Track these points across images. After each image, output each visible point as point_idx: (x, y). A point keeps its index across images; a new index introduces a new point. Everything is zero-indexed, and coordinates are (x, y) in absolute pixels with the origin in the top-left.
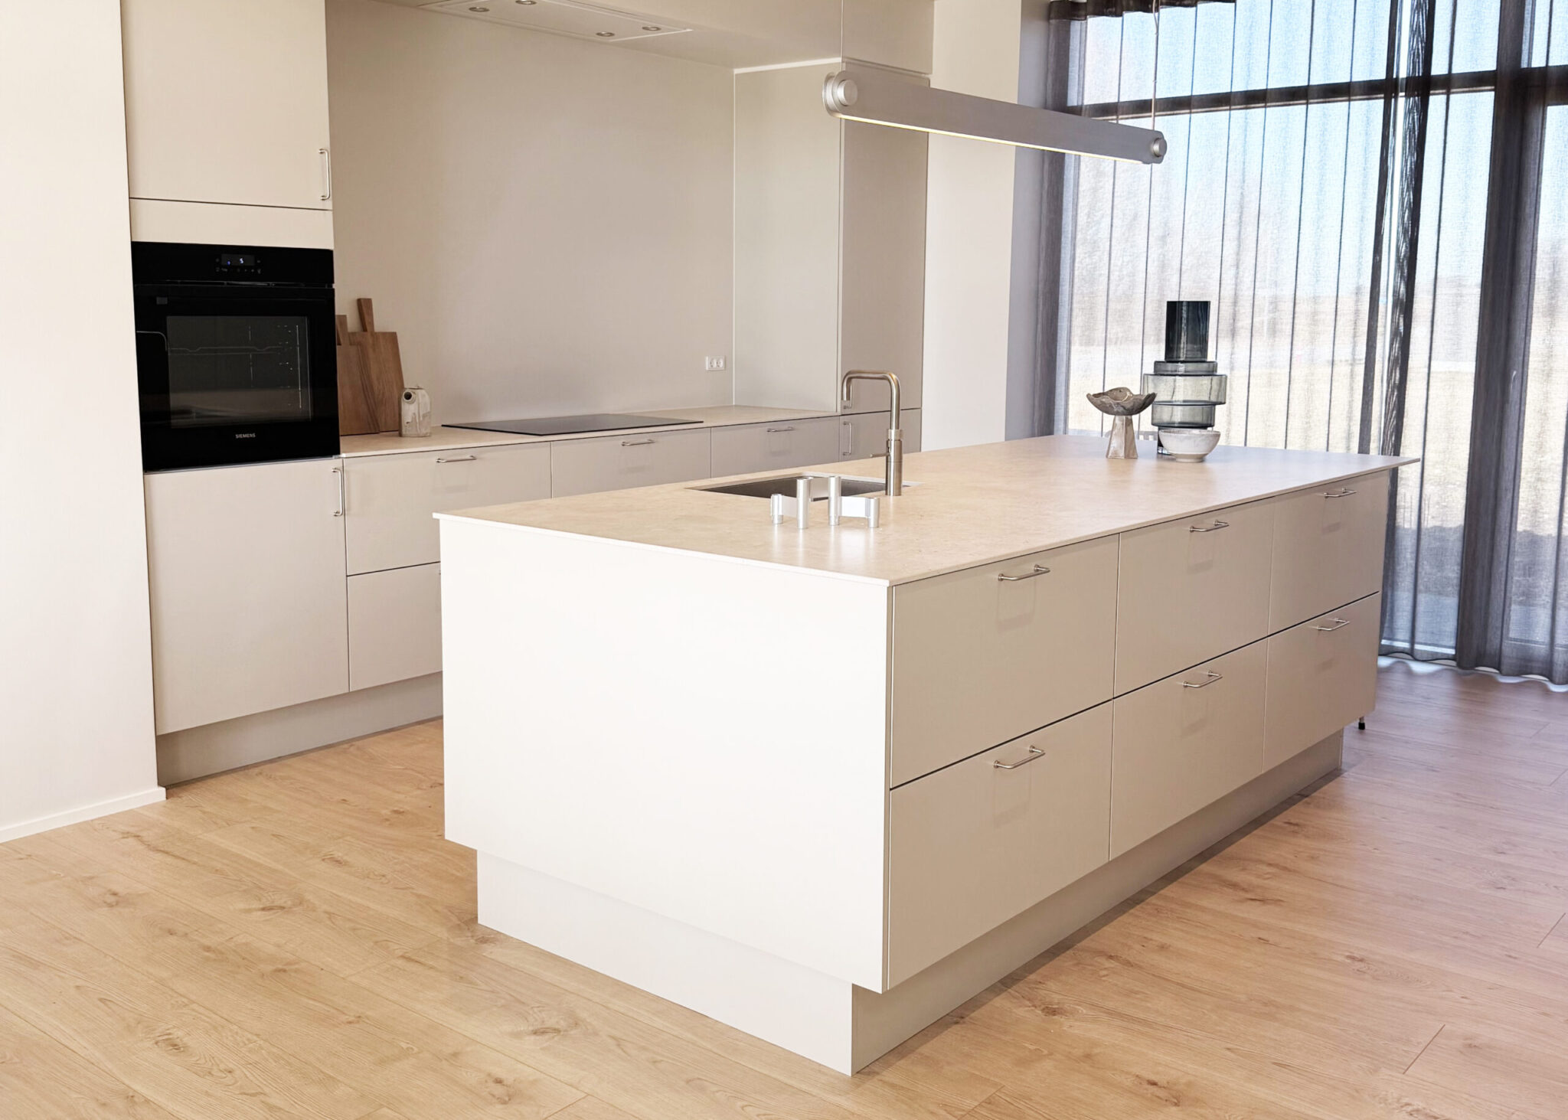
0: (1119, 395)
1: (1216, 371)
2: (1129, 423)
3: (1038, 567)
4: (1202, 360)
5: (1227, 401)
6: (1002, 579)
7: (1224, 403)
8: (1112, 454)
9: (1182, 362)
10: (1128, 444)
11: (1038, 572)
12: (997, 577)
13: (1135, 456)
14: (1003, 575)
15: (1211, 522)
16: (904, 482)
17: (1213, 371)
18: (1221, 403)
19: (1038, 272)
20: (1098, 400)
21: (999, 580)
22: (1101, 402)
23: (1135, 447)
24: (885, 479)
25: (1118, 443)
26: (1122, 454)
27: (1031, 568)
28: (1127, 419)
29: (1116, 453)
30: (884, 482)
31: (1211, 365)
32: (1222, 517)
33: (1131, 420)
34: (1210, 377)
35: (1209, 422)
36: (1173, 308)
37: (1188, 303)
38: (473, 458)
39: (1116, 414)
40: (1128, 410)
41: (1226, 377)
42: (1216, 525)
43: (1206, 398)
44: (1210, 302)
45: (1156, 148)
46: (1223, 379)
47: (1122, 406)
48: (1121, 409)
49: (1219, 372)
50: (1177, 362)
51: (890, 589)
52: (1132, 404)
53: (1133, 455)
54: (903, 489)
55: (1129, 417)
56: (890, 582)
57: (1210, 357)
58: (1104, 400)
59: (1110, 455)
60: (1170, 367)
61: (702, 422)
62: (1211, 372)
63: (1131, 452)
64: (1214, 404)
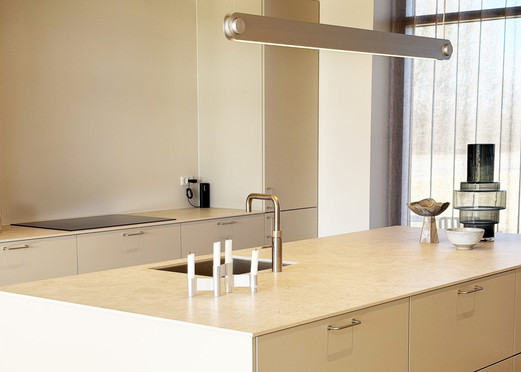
0: (427, 203)
1: (499, 189)
2: (433, 221)
3: (354, 320)
4: (491, 181)
5: (507, 207)
6: (330, 329)
7: (505, 208)
8: (423, 240)
9: (478, 183)
10: (433, 234)
11: (354, 324)
12: (327, 327)
13: (437, 242)
14: (330, 326)
15: (472, 287)
16: (284, 262)
17: (498, 188)
18: (503, 208)
19: (389, 121)
20: (413, 207)
21: (328, 329)
22: (415, 208)
23: (437, 236)
24: (272, 260)
25: (426, 234)
26: (429, 240)
27: (349, 321)
28: (432, 218)
29: (425, 239)
30: (271, 261)
31: (496, 184)
32: (480, 284)
33: (435, 219)
34: (495, 192)
35: (496, 220)
36: (471, 148)
37: (481, 146)
38: (27, 247)
39: (425, 215)
40: (432, 213)
41: (506, 192)
42: (475, 289)
43: (493, 205)
44: (495, 145)
45: (446, 50)
46: (504, 194)
47: (428, 211)
48: (428, 212)
49: (501, 189)
50: (474, 183)
51: (254, 338)
52: (434, 209)
53: (436, 241)
54: (283, 268)
55: (433, 217)
56: (254, 334)
57: (496, 180)
58: (417, 207)
59: (422, 240)
60: (470, 185)
61: (175, 219)
62: (497, 189)
63: (435, 239)
64: (499, 209)
